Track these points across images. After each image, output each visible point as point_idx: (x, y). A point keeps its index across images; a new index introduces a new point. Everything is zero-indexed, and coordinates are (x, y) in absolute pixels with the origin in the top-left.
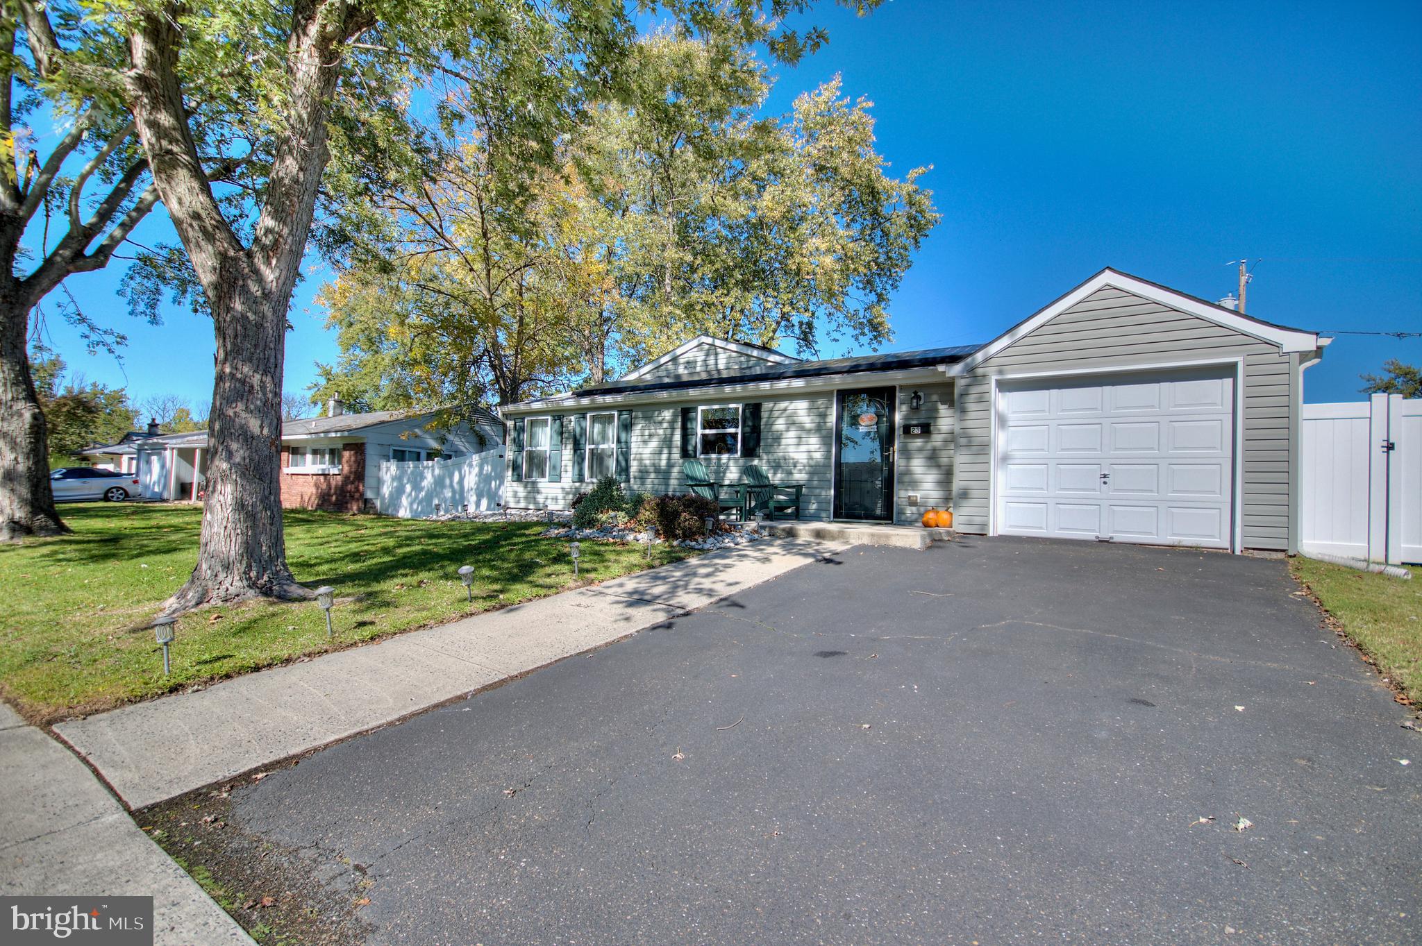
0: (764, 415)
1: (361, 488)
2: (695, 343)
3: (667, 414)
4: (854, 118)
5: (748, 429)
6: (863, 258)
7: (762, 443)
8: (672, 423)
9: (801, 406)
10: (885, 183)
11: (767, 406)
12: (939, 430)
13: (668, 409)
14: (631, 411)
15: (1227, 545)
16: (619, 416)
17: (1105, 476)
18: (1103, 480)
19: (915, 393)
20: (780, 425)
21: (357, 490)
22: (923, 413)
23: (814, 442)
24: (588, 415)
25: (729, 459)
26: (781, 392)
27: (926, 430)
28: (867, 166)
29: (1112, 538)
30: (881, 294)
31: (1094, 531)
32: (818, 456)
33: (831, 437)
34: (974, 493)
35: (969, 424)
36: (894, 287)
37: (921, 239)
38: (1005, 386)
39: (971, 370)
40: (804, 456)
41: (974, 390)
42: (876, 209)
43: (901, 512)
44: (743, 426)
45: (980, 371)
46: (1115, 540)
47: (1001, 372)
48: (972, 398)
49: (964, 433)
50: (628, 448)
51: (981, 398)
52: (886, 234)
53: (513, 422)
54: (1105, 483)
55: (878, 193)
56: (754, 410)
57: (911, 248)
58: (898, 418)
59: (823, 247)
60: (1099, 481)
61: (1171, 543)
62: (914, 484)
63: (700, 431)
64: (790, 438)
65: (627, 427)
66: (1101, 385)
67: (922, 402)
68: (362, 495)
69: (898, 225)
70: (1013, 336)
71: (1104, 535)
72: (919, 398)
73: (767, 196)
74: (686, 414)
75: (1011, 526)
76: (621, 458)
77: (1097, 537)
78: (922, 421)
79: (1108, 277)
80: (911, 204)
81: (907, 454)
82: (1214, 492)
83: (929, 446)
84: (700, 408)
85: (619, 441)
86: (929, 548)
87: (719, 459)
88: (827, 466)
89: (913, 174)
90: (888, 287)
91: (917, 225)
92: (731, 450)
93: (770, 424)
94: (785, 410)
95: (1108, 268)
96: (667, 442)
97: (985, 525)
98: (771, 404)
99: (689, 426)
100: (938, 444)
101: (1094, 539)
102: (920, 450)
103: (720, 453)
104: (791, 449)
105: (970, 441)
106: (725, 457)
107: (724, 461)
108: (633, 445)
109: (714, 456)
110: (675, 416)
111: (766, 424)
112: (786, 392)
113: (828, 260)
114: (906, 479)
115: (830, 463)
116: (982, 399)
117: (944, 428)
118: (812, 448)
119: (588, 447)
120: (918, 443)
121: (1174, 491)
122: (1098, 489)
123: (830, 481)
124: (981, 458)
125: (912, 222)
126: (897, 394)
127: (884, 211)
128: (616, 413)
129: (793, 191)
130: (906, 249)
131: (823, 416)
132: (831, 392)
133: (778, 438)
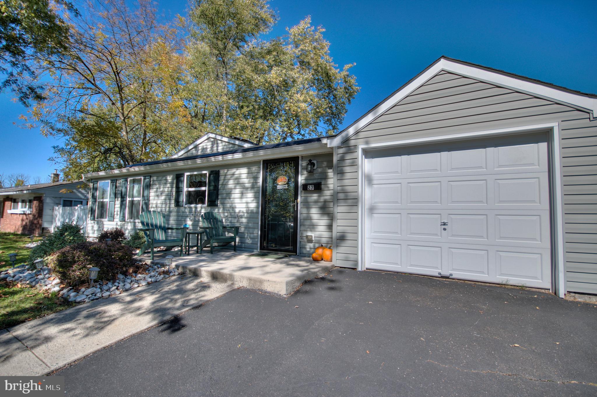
0: (222, 178)
1: (40, 222)
2: (205, 137)
3: (169, 178)
4: (317, 37)
5: (212, 188)
6: (323, 106)
7: (220, 197)
8: (172, 183)
9: (243, 172)
10: (333, 71)
11: (222, 172)
12: (328, 187)
13: (169, 175)
14: (151, 177)
15: (548, 285)
16: (145, 179)
17: (444, 224)
18: (443, 227)
19: (310, 161)
20: (231, 184)
21: (38, 222)
22: (316, 176)
23: (250, 195)
24: (129, 179)
25: (202, 208)
26: (229, 162)
27: (318, 187)
28: (325, 62)
29: (451, 275)
30: (334, 126)
31: (437, 268)
32: (253, 206)
33: (259, 193)
34: (349, 236)
35: (346, 182)
36: (341, 123)
37: (351, 99)
38: (370, 153)
39: (346, 141)
40: (244, 205)
41: (348, 157)
42: (330, 84)
43: (303, 247)
44: (209, 186)
45: (352, 143)
46: (454, 276)
47: (367, 143)
48: (348, 162)
49: (343, 190)
50: (149, 200)
51: (353, 162)
52: (335, 97)
53: (92, 184)
54: (445, 229)
55: (330, 76)
56: (215, 175)
57: (347, 104)
58: (301, 179)
59: (302, 98)
60: (440, 228)
61: (500, 282)
62: (313, 227)
63: (185, 189)
64: (236, 194)
65: (148, 187)
66: (439, 151)
67: (315, 167)
68: (41, 225)
69: (340, 91)
70: (375, 114)
71: (445, 273)
72: (313, 164)
73: (273, 72)
74: (178, 178)
75: (375, 262)
76: (144, 207)
77: (440, 274)
78: (315, 181)
79: (443, 64)
80: (346, 82)
81: (307, 205)
82: (534, 239)
83: (322, 199)
84: (187, 174)
85: (143, 196)
86: (297, 292)
87: (196, 208)
88: (257, 213)
89: (347, 67)
90: (338, 123)
91: (349, 92)
92: (203, 202)
93: (225, 185)
94: (233, 174)
95: (443, 57)
96: (169, 196)
97: (356, 261)
98: (226, 171)
99: (180, 185)
100: (328, 198)
101: (437, 275)
102: (316, 202)
103: (196, 203)
104: (237, 201)
105: (347, 196)
106: (199, 206)
107: (199, 209)
108: (151, 198)
109: (193, 206)
110: (173, 179)
111: (222, 185)
112: (232, 162)
113: (303, 105)
114: (307, 223)
115: (259, 211)
116: (354, 164)
117: (331, 186)
118: (249, 200)
119: (128, 199)
120: (314, 197)
121: (501, 238)
122: (439, 234)
123: (258, 223)
124: (354, 209)
125: (347, 90)
126: (300, 162)
127: (334, 85)
128: (142, 178)
129: (286, 71)
130: (344, 104)
131: (256, 178)
132: (259, 162)
133: (229, 194)
